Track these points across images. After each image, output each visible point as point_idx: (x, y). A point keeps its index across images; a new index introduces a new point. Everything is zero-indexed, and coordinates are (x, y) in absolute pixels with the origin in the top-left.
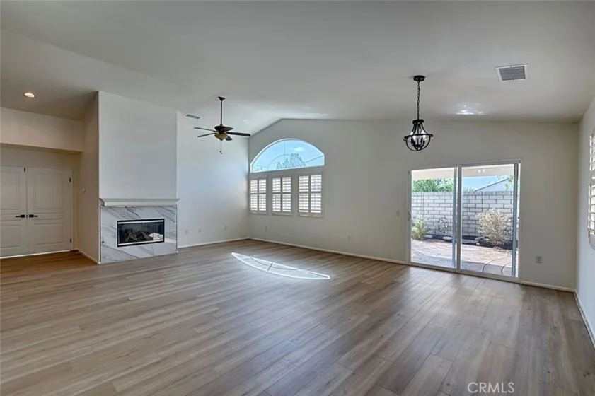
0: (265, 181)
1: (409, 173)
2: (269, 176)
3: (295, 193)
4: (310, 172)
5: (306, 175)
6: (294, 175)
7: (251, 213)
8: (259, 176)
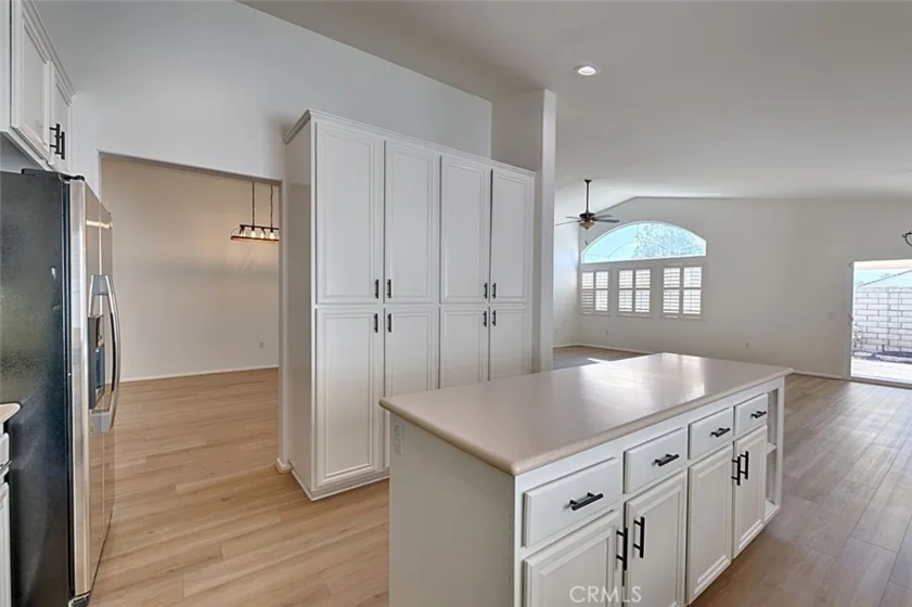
0: (606, 274)
1: (851, 266)
2: (614, 269)
3: (657, 288)
4: (683, 263)
5: (677, 267)
6: (657, 267)
7: (582, 314)
8: (596, 268)
